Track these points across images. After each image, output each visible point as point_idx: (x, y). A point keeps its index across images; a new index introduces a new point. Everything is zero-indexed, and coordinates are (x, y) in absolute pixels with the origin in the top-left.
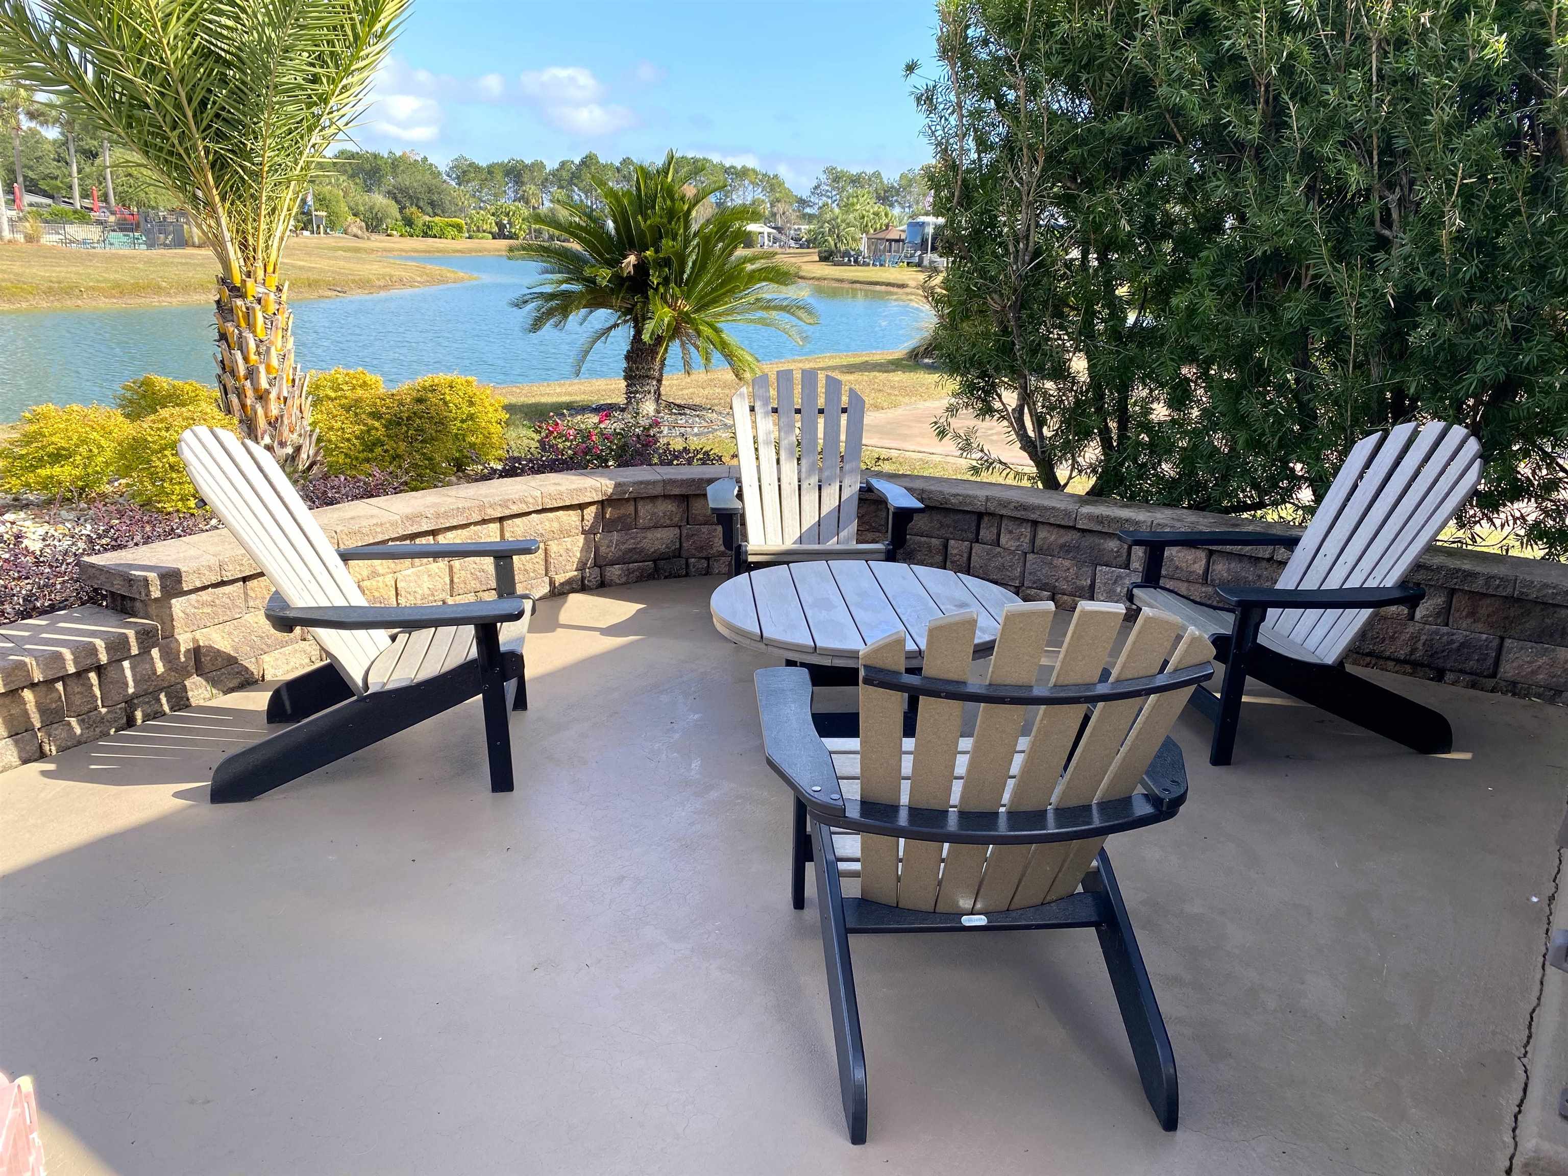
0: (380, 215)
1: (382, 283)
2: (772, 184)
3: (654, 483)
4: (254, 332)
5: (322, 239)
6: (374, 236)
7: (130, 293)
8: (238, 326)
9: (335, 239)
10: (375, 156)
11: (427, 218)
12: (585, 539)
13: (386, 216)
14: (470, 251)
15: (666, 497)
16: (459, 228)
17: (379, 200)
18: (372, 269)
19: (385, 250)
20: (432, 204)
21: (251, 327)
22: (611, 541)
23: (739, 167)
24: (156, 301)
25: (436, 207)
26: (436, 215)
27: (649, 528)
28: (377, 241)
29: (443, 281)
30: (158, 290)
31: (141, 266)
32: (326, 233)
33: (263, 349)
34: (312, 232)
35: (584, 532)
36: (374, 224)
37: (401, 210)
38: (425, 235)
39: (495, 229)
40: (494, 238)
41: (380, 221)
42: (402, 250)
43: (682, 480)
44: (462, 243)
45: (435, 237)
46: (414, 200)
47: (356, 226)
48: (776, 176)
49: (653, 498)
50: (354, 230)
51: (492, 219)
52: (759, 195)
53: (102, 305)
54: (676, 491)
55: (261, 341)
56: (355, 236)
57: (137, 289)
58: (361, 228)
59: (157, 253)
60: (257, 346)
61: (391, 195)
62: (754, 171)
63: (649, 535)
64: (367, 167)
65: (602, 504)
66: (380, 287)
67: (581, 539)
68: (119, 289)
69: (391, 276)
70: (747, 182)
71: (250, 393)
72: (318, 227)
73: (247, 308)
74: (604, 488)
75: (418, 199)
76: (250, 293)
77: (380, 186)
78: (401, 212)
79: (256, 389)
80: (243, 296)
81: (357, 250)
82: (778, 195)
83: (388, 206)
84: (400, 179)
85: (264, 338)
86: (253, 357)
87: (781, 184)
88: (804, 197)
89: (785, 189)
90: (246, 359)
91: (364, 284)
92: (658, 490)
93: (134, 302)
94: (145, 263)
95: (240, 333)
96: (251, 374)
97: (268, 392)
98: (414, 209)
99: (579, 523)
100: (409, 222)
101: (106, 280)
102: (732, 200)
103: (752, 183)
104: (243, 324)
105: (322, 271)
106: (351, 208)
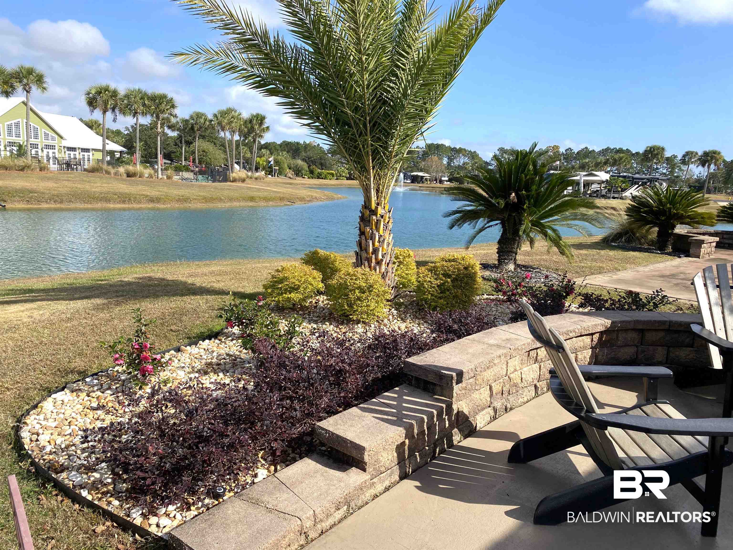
0: (300, 169)
1: (308, 199)
2: (473, 155)
3: (629, 322)
4: (378, 232)
5: (276, 179)
6: (298, 178)
7: (209, 202)
8: (371, 229)
9: (281, 179)
10: (298, 143)
11: (320, 171)
12: (592, 351)
13: (302, 169)
14: (338, 185)
15: (634, 330)
16: (332, 175)
17: (300, 162)
18: (304, 193)
19: (302, 184)
20: (321, 164)
21: (378, 229)
22: (604, 353)
23: (458, 148)
24: (220, 205)
25: (323, 166)
26: (322, 169)
27: (622, 346)
28: (299, 180)
29: (333, 199)
30: (220, 200)
31: (212, 190)
32: (278, 176)
33: (382, 239)
34: (272, 176)
35: (592, 348)
36: (298, 172)
37: (309, 167)
38: (318, 178)
39: (348, 176)
40: (347, 179)
41: (300, 171)
42: (309, 184)
43: (644, 321)
44: (333, 182)
45: (322, 179)
46: (314, 162)
47: (290, 173)
48: (475, 152)
49: (626, 330)
50: (290, 175)
51: (347, 171)
52: (466, 160)
53: (199, 206)
54: (640, 327)
55: (381, 236)
56: (290, 178)
57: (212, 200)
58: (292, 174)
59: (217, 184)
60: (379, 238)
61: (303, 160)
62: (465, 150)
63: (622, 350)
64: (294, 148)
65: (601, 333)
66: (308, 201)
67: (590, 351)
68: (206, 200)
69: (312, 196)
70: (461, 155)
71: (374, 261)
72: (275, 174)
73: (377, 220)
74: (606, 324)
75: (315, 162)
76: (379, 213)
77: (299, 156)
78: (309, 168)
79: (376, 259)
80: (376, 214)
81: (291, 184)
82: (476, 160)
83: (303, 165)
84: (308, 153)
85: (382, 235)
86: (377, 244)
87: (478, 155)
88: (488, 161)
89: (479, 158)
90: (373, 244)
91: (302, 199)
92: (631, 326)
93: (211, 205)
94: (214, 188)
95: (372, 232)
96: (375, 251)
97: (382, 260)
98: (314, 167)
99: (590, 343)
100: (312, 172)
101: (200, 196)
102: (454, 163)
103: (463, 155)
104: (374, 228)
105: (284, 193)
106: (288, 166)
